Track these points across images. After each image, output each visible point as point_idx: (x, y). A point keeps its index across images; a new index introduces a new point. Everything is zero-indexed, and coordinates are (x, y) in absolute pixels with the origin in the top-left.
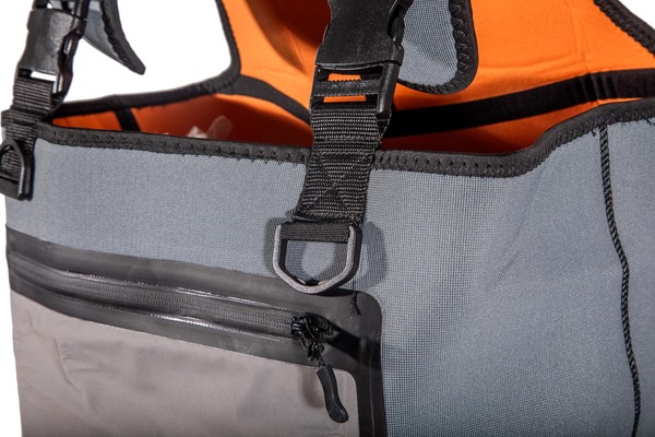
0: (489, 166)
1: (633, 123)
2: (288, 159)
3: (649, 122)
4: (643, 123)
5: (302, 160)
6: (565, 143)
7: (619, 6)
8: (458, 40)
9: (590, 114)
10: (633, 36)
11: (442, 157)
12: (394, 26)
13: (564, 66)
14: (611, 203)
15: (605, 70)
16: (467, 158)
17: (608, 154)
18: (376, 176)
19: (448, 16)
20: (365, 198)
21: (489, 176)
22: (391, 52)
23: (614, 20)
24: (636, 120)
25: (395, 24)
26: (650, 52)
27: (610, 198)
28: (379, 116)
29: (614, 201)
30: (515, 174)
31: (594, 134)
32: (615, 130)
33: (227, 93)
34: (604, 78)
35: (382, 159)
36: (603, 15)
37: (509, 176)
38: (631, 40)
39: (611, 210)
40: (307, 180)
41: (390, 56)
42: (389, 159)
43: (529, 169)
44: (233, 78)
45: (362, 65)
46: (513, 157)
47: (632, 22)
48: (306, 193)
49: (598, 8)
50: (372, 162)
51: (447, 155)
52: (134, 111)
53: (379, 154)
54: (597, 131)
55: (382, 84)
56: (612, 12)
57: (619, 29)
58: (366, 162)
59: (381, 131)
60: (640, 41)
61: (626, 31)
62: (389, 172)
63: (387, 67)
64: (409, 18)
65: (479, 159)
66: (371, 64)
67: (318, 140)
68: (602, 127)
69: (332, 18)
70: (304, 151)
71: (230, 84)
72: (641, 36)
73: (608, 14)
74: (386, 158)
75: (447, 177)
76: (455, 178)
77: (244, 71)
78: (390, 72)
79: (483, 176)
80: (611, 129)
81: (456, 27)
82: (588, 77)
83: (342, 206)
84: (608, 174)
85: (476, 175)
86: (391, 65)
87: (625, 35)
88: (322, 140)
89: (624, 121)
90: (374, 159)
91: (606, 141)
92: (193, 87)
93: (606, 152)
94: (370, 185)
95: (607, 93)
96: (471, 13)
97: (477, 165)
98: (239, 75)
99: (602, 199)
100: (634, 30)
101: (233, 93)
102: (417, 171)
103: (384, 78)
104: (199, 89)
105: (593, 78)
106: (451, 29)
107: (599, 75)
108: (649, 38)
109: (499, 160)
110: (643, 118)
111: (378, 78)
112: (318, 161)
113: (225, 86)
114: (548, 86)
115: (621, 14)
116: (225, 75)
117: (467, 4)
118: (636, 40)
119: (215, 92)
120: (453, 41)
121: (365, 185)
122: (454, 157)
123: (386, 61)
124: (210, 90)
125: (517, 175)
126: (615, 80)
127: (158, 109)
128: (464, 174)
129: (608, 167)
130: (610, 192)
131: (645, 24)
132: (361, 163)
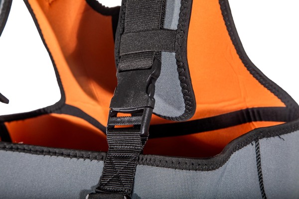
0: (199, 165)
1: (272, 138)
2: (95, 158)
3: (280, 137)
4: (277, 138)
5: (102, 159)
6: (238, 150)
7: (262, 75)
8: (185, 94)
9: (250, 134)
10: (270, 90)
11: (174, 159)
12: (149, 88)
13: (235, 104)
14: (262, 181)
15: (256, 107)
16: (187, 160)
17: (260, 155)
18: (139, 168)
19: (179, 82)
20: (134, 179)
21: (199, 170)
22: (148, 102)
23: (260, 82)
24: (273, 136)
25: (150, 87)
26: (279, 98)
27: (262, 178)
28: (142, 136)
29: (264, 180)
30: (213, 169)
31: (252, 144)
32: (263, 142)
33: (57, 113)
34: (255, 110)
35: (142, 159)
36: (254, 79)
37: (210, 170)
38: (269, 92)
39: (262, 184)
40: (105, 170)
41: (147, 104)
42: (146, 160)
43: (221, 165)
44: (61, 106)
45: (133, 109)
46: (212, 160)
47: (269, 83)
48: (103, 177)
49: (252, 76)
50: (137, 161)
51: (177, 158)
52: (6, 124)
53: (141, 156)
54: (254, 143)
55: (143, 119)
56: (259, 78)
57: (262, 86)
58: (135, 160)
59: (143, 144)
60: (273, 93)
61: (266, 87)
62: (146, 167)
63: (146, 110)
64: (158, 83)
65: (194, 161)
66: (138, 108)
67: (111, 148)
68: (256, 140)
69: (118, 83)
70: (104, 154)
71: (60, 109)
72: (274, 90)
73: (257, 79)
74: (145, 159)
75: (177, 170)
76: (181, 171)
77: (68, 102)
78: (147, 112)
79: (196, 170)
80: (260, 141)
81: (183, 88)
82: (247, 110)
83: (122, 184)
84: (260, 165)
85: (193, 169)
86: (148, 109)
87: (266, 89)
88: (113, 148)
89: (267, 137)
90: (139, 159)
91: (258, 148)
92: (39, 110)
93: (259, 153)
94: (136, 173)
95: (257, 118)
96: (191, 80)
97: (193, 164)
98: (64, 104)
99: (258, 179)
100: (270, 87)
101: (61, 113)
102: (161, 167)
103: (145, 116)
104: (42, 111)
105: (250, 111)
106: (181, 88)
107: (253, 109)
108: (278, 91)
109: (205, 161)
110: (277, 135)
111: (141, 115)
112: (110, 159)
113: (57, 110)
114: (227, 114)
115: (264, 79)
116: (57, 104)
117: (188, 76)
118: (271, 92)
119: (51, 112)
120: (182, 95)
121: (133, 173)
122: (180, 159)
123: (145, 107)
124: (49, 111)
125: (215, 169)
126: (261, 112)
127: (20, 122)
128: (186, 169)
129: (260, 161)
130: (261, 175)
131: (276, 84)
132: (132, 161)
